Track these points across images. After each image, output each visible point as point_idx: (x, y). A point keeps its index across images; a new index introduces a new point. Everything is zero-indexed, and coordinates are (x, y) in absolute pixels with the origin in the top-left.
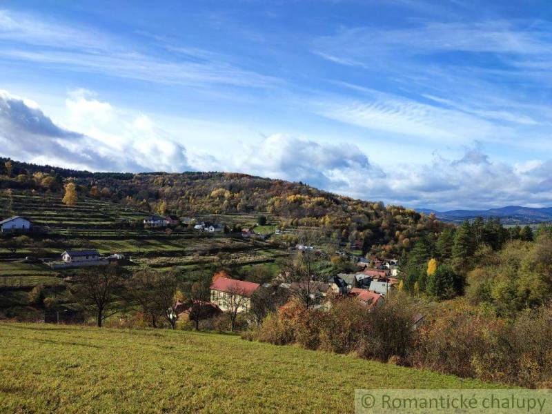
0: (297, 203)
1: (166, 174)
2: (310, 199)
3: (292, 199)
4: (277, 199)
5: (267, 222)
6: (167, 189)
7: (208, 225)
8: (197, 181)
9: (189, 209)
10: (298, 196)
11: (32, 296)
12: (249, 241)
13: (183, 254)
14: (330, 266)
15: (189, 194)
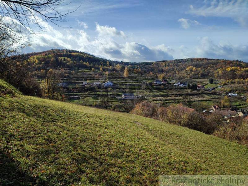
0: (232, 71)
2: (240, 69)
3: (230, 70)
4: (220, 70)
5: (214, 82)
6: (167, 68)
7: (181, 83)
8: (180, 63)
9: (175, 77)
10: (233, 68)
12: (200, 91)
13: (168, 96)
14: (246, 104)
15: (176, 70)
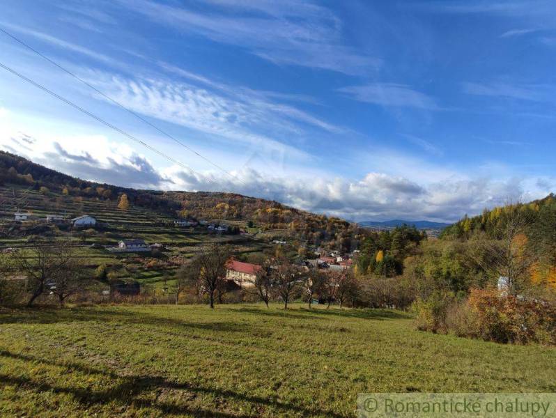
1: (185, 192)
2: (281, 211)
3: (270, 211)
5: (254, 226)
8: (207, 197)
10: (274, 209)
11: (98, 272)
13: (202, 244)
